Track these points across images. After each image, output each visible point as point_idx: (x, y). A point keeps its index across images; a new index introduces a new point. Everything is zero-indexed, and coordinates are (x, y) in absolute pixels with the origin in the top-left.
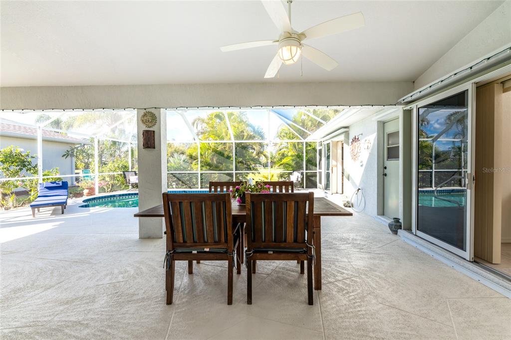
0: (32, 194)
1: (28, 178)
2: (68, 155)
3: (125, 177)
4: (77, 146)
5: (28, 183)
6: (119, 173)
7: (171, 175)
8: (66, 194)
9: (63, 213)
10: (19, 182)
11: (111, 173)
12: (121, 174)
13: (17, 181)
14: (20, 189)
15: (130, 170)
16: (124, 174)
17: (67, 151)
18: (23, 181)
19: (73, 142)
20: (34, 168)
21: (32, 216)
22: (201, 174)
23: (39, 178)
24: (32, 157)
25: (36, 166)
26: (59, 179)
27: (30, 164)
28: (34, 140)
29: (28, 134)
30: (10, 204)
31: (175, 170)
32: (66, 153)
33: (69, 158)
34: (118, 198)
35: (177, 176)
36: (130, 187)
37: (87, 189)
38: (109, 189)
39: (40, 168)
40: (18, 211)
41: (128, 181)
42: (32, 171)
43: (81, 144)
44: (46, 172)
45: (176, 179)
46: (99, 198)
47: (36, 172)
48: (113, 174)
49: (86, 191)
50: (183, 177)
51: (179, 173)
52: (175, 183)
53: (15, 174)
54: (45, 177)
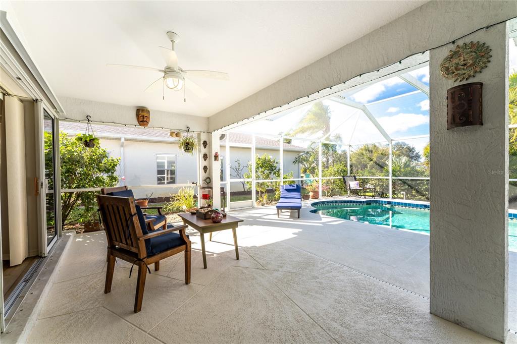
0: (277, 193)
1: (274, 180)
2: (296, 162)
3: (345, 182)
4: (302, 154)
5: (274, 184)
6: (339, 177)
7: (400, 182)
8: (299, 197)
9: (299, 218)
10: (269, 183)
12: (341, 179)
13: (268, 182)
14: (270, 188)
15: (349, 175)
16: (344, 179)
17: (296, 158)
18: (272, 183)
19: (300, 150)
20: (278, 172)
21: (277, 216)
23: (281, 180)
24: (277, 163)
25: (279, 169)
26: (294, 182)
27: (275, 169)
28: (277, 150)
29: (274, 147)
30: (265, 201)
32: (295, 160)
33: (297, 164)
34: (340, 204)
35: (410, 183)
36: (349, 192)
37: (312, 192)
38: (329, 194)
39: (281, 172)
40: (269, 207)
41: (348, 186)
42: (276, 175)
43: (304, 152)
44: (285, 176)
45: (406, 187)
46: (323, 202)
47: (279, 176)
48: (333, 178)
49: (311, 194)
50: (419, 184)
51: (412, 180)
52: (404, 193)
53: (267, 177)
54: (285, 180)
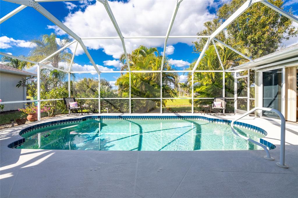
2: (20, 85)
3: (65, 103)
6: (60, 99)
11: (53, 100)
12: (62, 100)
15: (69, 97)
16: (65, 101)
17: (20, 81)
22: (132, 100)
31: (108, 97)
32: (19, 83)
36: (70, 112)
38: (52, 114)
41: (68, 106)
45: (109, 104)
48: (55, 100)
49: (29, 117)
50: (115, 102)
52: (107, 108)
